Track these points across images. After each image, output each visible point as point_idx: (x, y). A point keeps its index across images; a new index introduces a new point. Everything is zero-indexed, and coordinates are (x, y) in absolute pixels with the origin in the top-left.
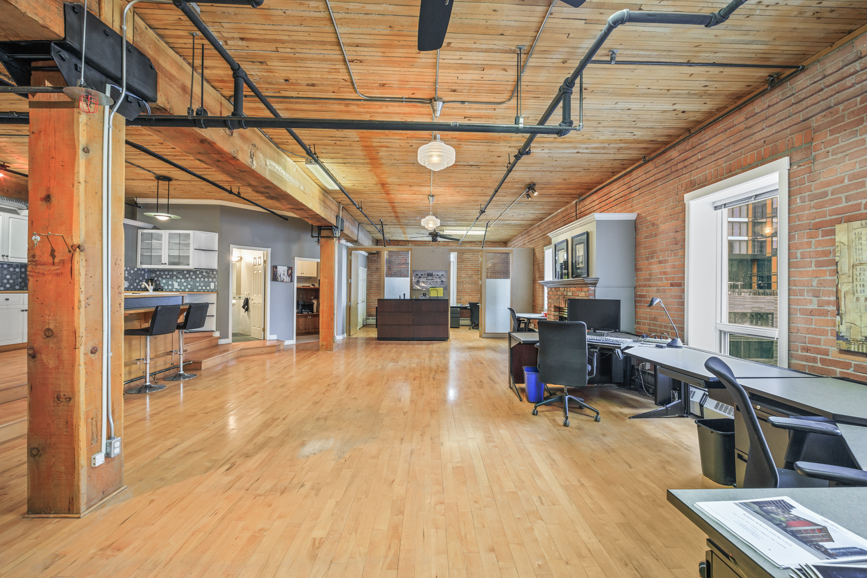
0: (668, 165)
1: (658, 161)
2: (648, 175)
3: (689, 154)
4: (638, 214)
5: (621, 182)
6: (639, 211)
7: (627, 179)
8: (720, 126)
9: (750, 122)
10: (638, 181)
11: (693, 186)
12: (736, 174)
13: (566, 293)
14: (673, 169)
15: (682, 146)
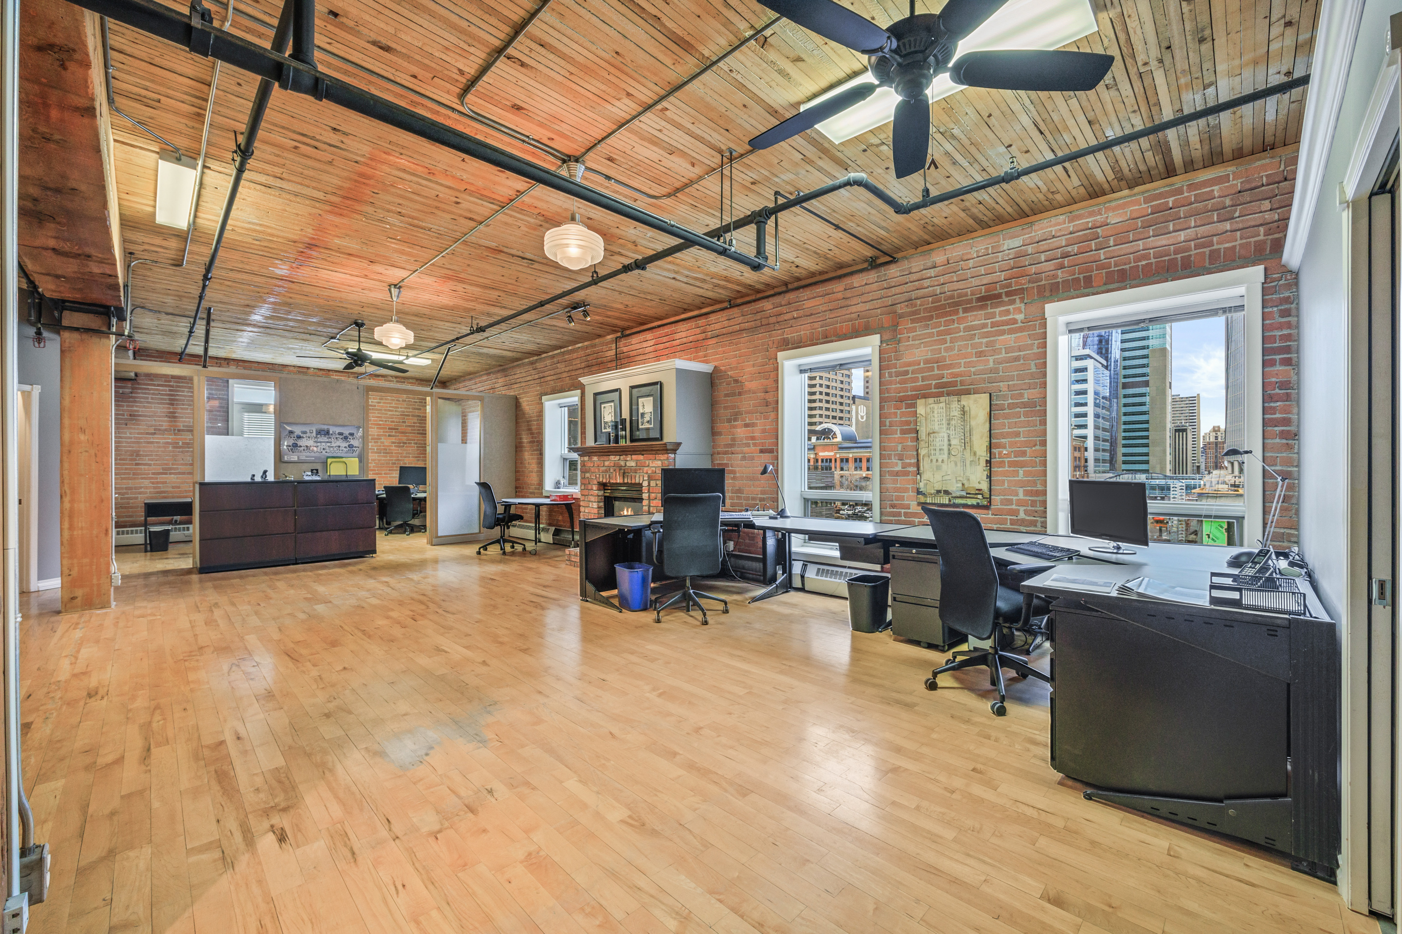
0: (758, 316)
1: (746, 309)
2: (732, 322)
3: (784, 309)
4: (715, 367)
5: (692, 324)
6: (716, 363)
7: (701, 322)
8: (820, 289)
9: (848, 294)
10: (717, 326)
11: (787, 345)
12: (832, 341)
13: (622, 463)
14: (764, 322)
15: (777, 300)
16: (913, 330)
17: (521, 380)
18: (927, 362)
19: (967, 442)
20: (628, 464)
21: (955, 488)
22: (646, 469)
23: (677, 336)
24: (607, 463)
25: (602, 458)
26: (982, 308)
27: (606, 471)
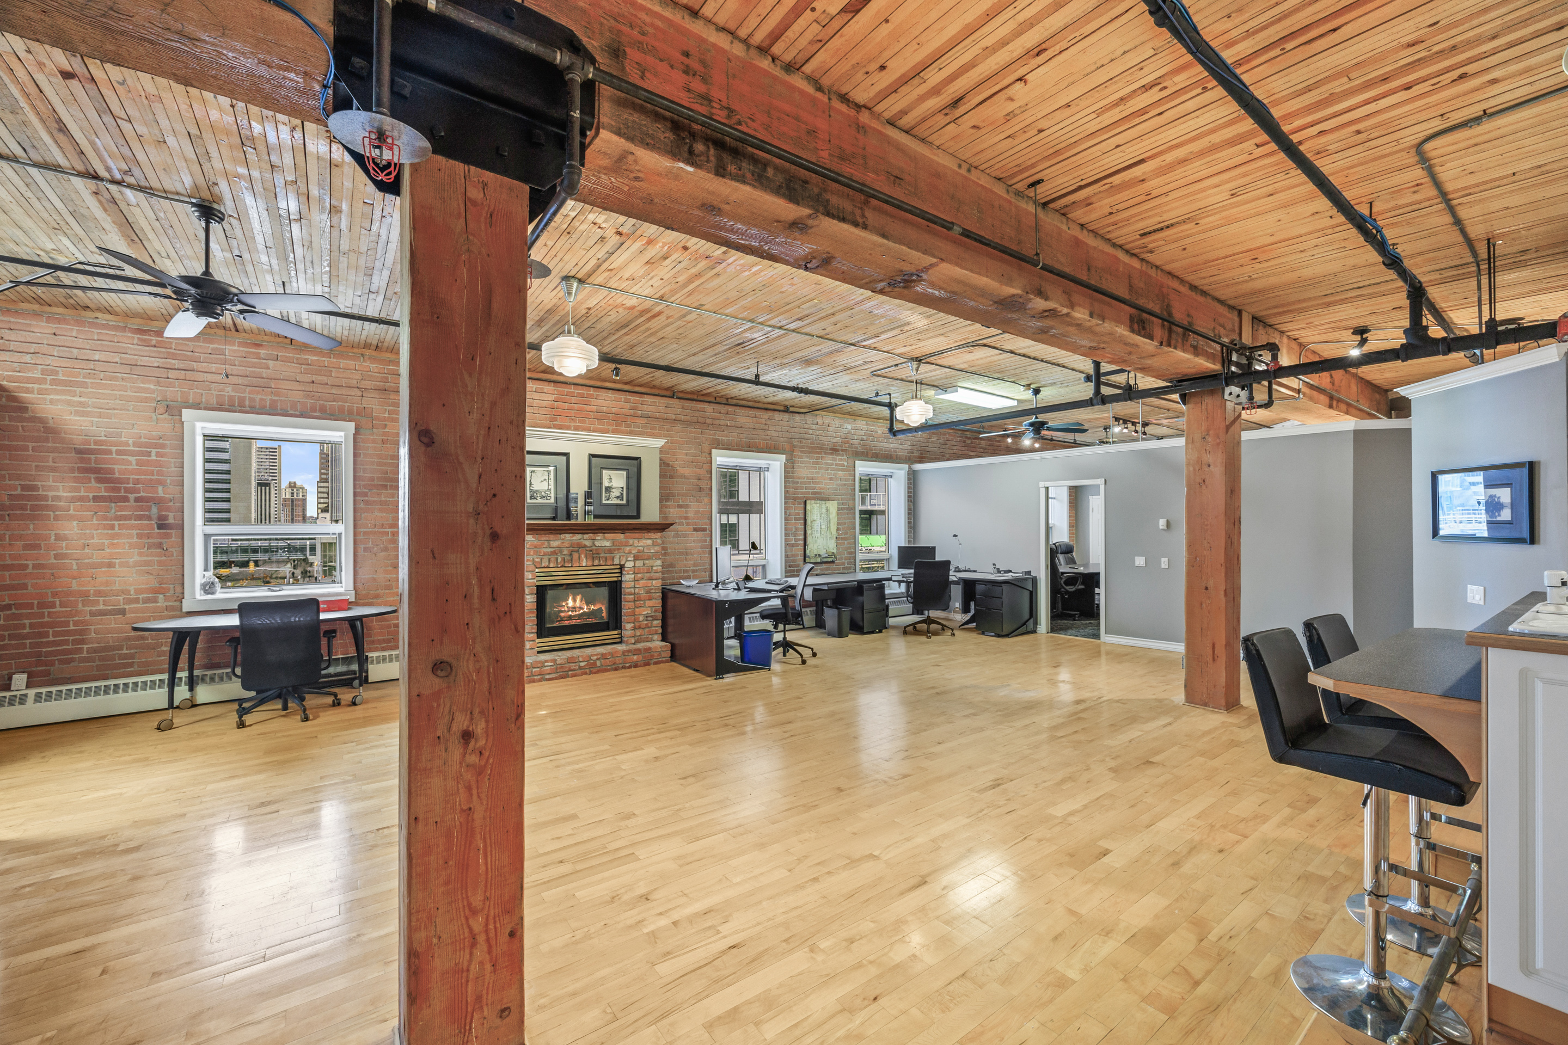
0: (697, 414)
1: (688, 404)
3: (720, 416)
11: (718, 444)
13: (588, 543)
14: (701, 420)
15: (717, 407)
16: (801, 457)
17: (25, 347)
18: (808, 478)
19: (828, 527)
20: (597, 544)
21: (823, 553)
22: (628, 548)
23: (593, 401)
24: (555, 544)
25: (545, 537)
26: (832, 454)
27: (554, 553)
